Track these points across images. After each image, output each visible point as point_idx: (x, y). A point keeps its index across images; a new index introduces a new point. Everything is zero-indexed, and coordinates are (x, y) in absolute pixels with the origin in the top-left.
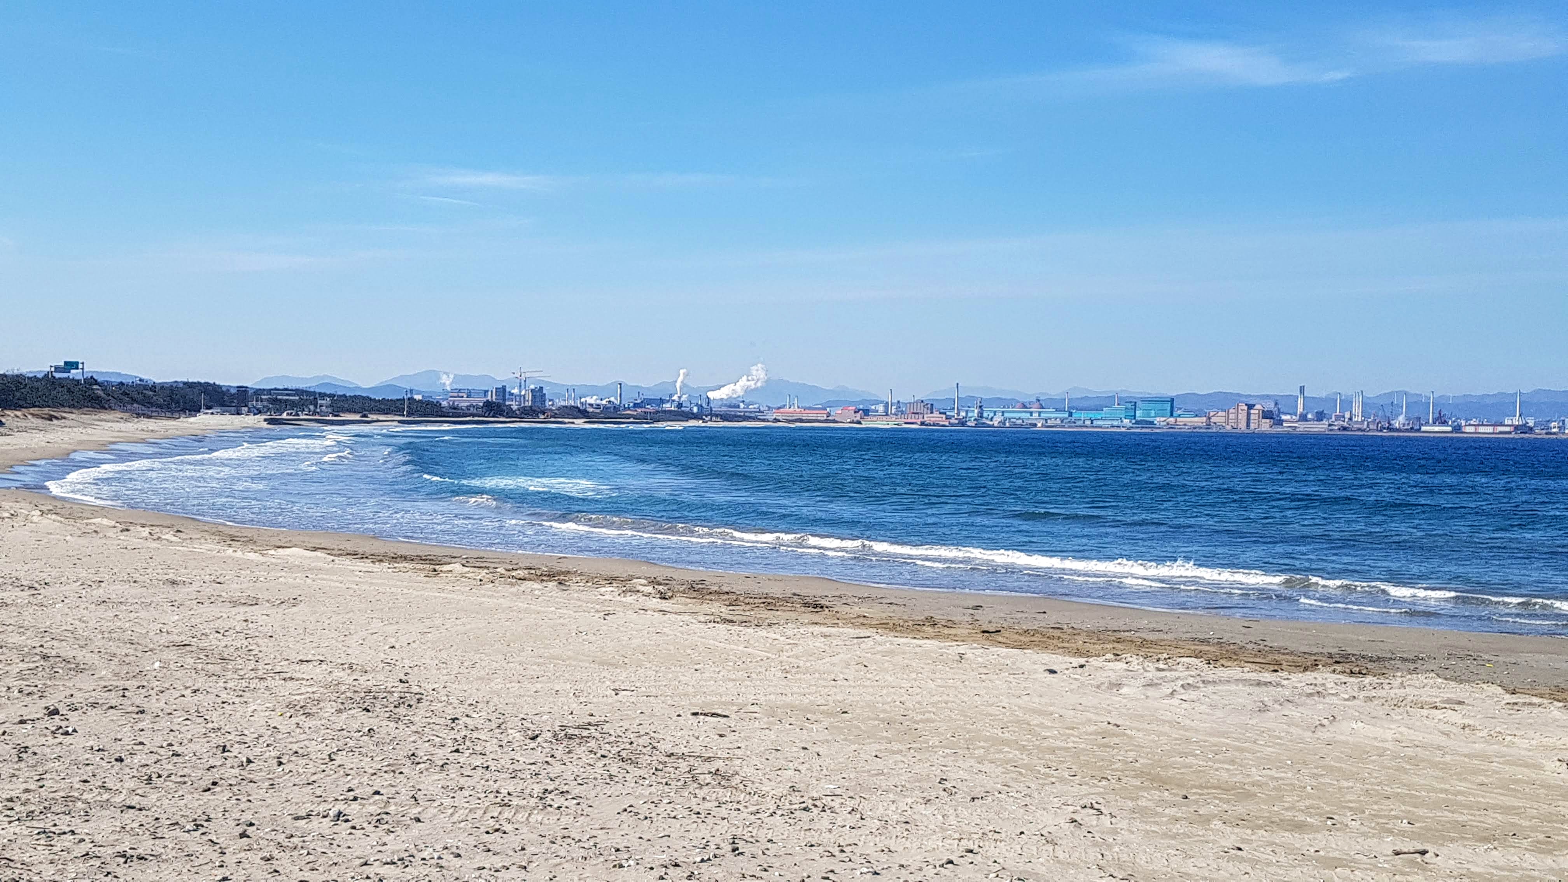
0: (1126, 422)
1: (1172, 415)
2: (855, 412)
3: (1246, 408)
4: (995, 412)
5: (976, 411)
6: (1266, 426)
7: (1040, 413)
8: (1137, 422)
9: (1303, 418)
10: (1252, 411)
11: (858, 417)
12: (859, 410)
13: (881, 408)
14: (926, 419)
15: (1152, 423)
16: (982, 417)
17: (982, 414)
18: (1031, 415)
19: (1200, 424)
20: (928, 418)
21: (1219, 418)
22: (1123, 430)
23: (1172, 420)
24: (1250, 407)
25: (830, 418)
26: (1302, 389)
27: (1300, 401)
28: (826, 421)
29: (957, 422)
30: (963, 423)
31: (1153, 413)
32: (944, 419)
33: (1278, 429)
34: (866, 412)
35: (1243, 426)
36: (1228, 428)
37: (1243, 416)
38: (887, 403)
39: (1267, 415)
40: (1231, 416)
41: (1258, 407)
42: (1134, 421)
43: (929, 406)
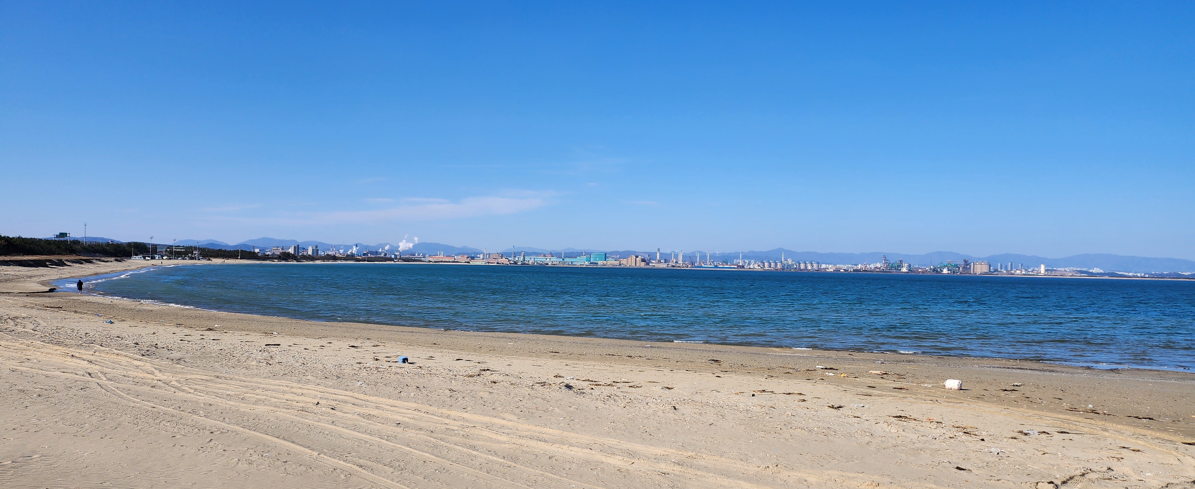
0: (587, 263)
1: (605, 260)
2: (467, 258)
3: (635, 257)
4: (531, 258)
5: (522, 258)
6: (643, 265)
7: (550, 259)
8: (591, 263)
9: (659, 262)
10: (637, 259)
11: (468, 260)
12: (469, 257)
13: (481, 256)
14: (499, 261)
15: (597, 264)
16: (524, 260)
17: (524, 259)
18: (546, 260)
19: (617, 264)
20: (500, 260)
21: (624, 262)
22: (584, 266)
23: (605, 262)
24: (637, 257)
25: (455, 261)
26: (659, 250)
27: (658, 255)
28: (453, 262)
29: (513, 262)
30: (515, 263)
31: (598, 259)
32: (507, 261)
33: (648, 267)
34: (473, 258)
35: (634, 265)
36: (628, 266)
37: (634, 261)
38: (484, 254)
39: (643, 260)
40: (629, 261)
41: (639, 257)
42: (589, 263)
43: (501, 255)
